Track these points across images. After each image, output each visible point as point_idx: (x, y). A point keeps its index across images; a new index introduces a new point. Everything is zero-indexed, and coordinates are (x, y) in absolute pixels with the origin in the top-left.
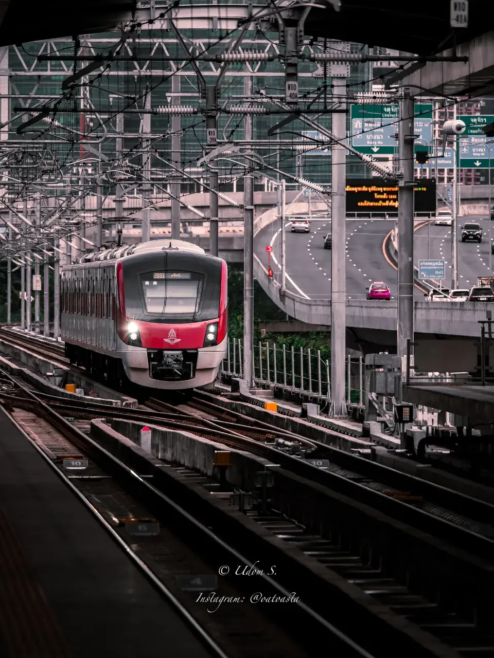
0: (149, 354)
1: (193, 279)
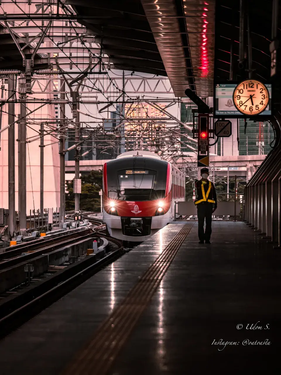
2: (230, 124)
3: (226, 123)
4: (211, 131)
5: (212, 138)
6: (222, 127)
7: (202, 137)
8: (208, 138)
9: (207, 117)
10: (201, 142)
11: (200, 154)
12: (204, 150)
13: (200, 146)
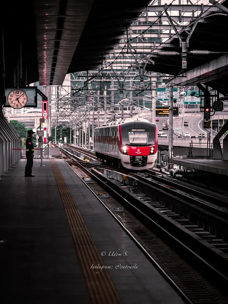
0: (130, 158)
1: (146, 131)
2: (222, 103)
3: (220, 103)
4: (211, 107)
5: (212, 111)
6: (218, 105)
7: (206, 111)
8: (209, 111)
9: (209, 99)
10: (206, 114)
11: (205, 121)
12: (208, 119)
13: (205, 116)
